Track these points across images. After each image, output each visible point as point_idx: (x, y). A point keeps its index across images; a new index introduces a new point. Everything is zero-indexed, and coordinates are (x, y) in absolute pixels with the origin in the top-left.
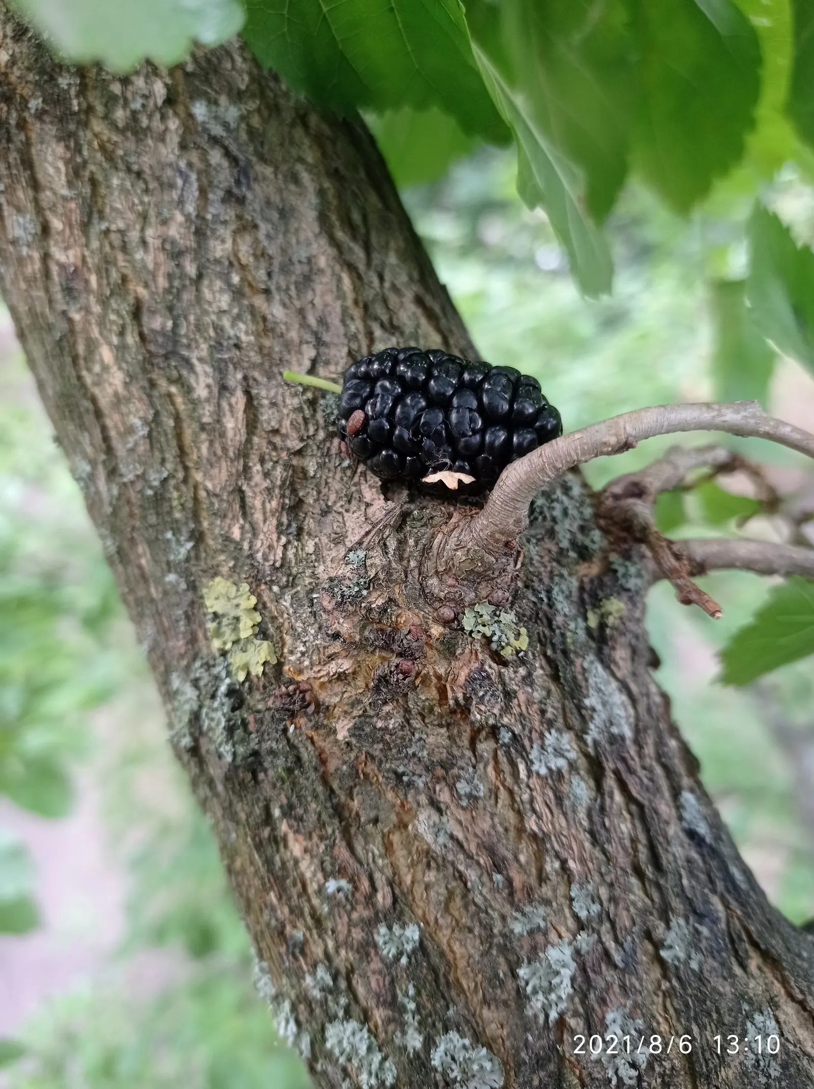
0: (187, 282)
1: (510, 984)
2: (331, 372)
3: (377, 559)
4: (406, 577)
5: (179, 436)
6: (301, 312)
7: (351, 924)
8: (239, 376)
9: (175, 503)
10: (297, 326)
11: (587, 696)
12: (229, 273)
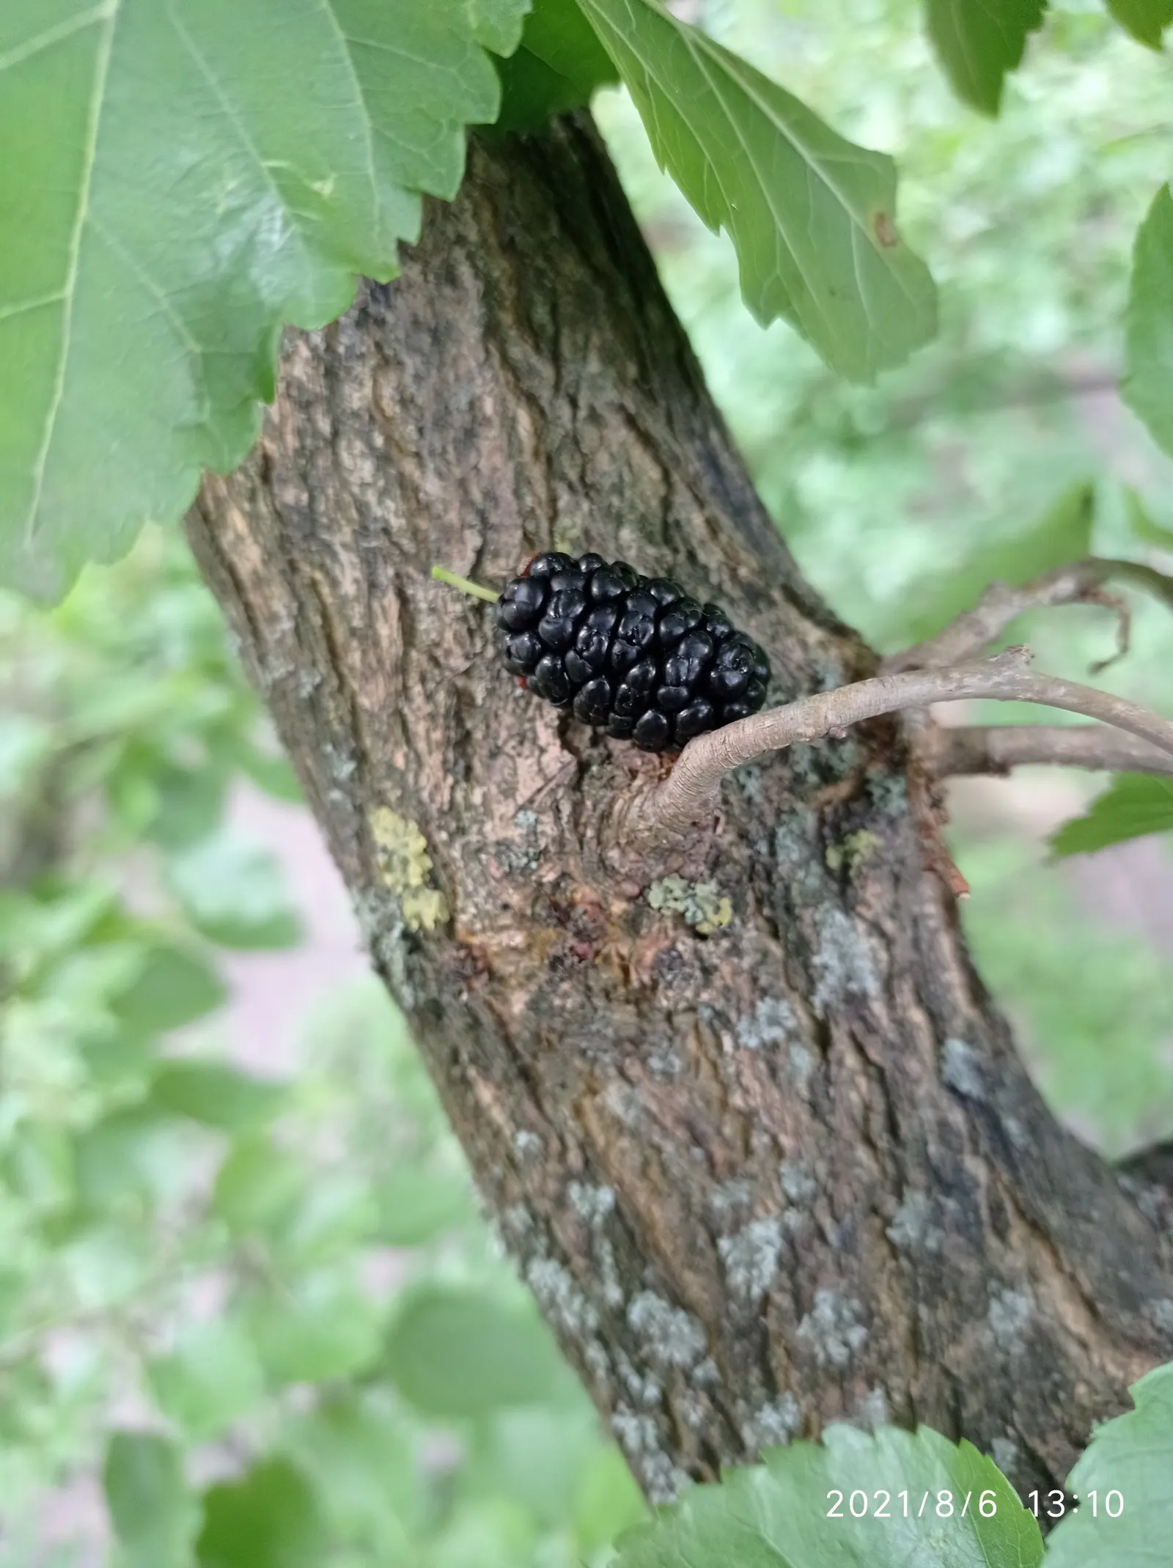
0: (321, 444)
1: (710, 1254)
2: (502, 569)
3: (548, 827)
4: (582, 848)
5: (329, 638)
6: (462, 484)
7: (545, 1175)
8: (391, 572)
9: (332, 716)
10: (457, 504)
11: (818, 952)
12: (371, 431)
